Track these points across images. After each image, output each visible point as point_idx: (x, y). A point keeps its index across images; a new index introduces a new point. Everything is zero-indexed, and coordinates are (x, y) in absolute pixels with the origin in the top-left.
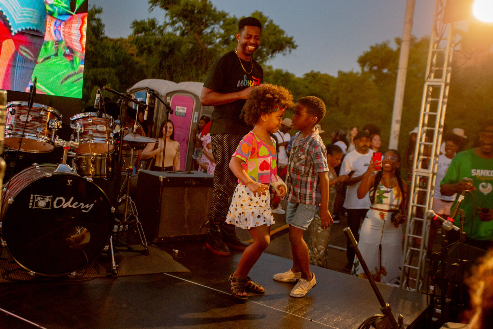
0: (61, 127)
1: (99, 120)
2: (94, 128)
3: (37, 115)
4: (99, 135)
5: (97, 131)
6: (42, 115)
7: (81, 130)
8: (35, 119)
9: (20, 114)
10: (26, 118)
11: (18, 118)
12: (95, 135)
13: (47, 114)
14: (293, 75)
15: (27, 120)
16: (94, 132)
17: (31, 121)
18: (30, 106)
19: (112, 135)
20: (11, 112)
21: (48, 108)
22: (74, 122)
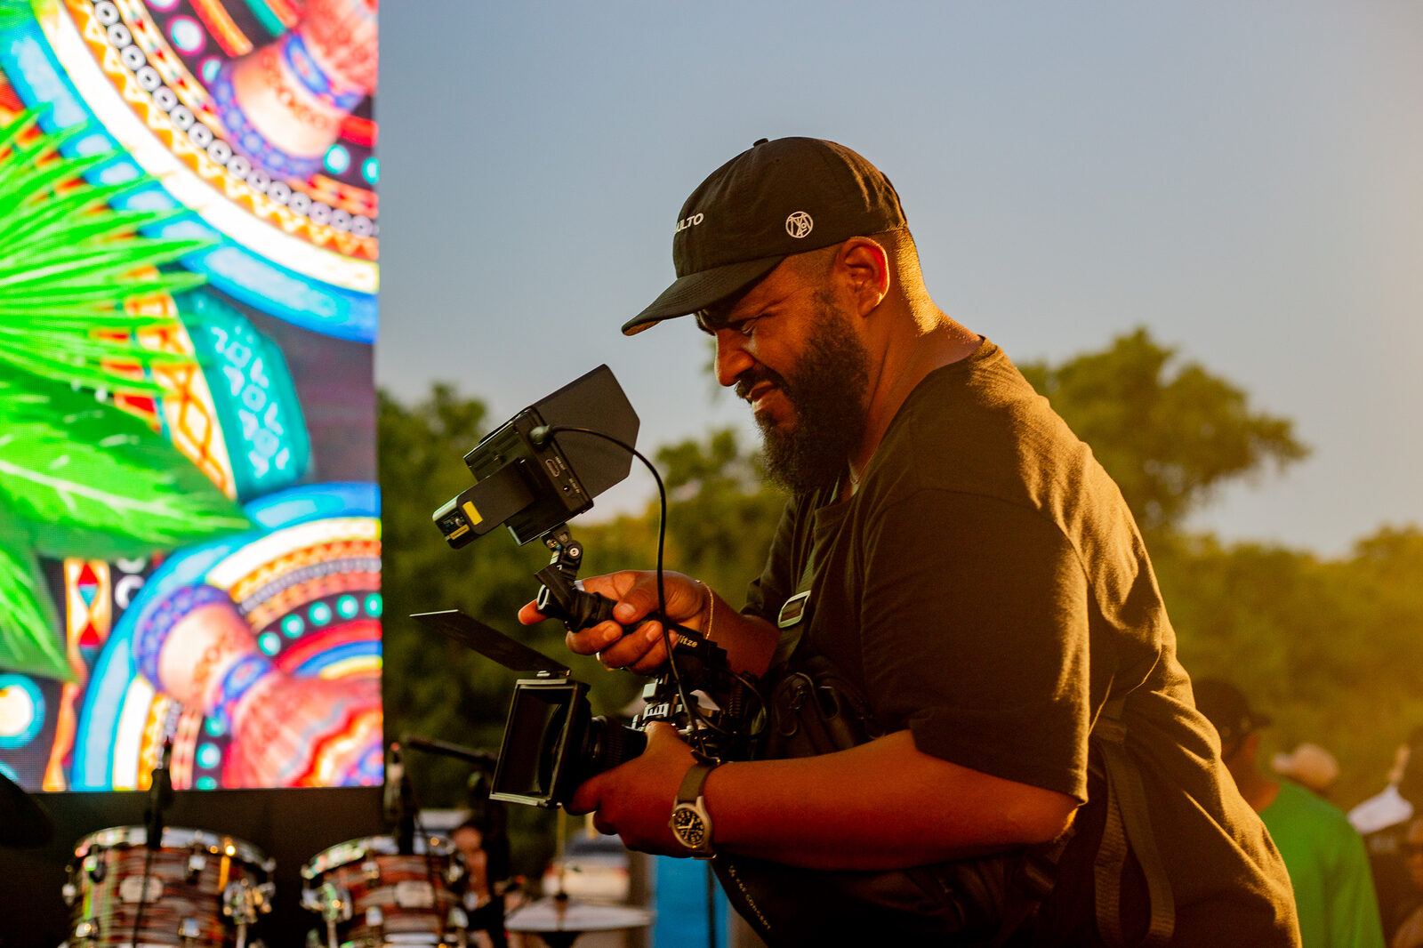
0: (266, 908)
1: (404, 865)
2: (385, 896)
3: (178, 872)
4: (406, 923)
5: (398, 910)
6: (196, 872)
7: (340, 912)
8: (176, 888)
9: (123, 875)
10: (139, 889)
11: (116, 891)
12: (392, 924)
13: (218, 865)
14: (1306, 558)
15: (144, 894)
16: (386, 912)
17: (159, 899)
18: (154, 842)
19: (459, 919)
20: (92, 875)
21: (221, 844)
22: (317, 882)
